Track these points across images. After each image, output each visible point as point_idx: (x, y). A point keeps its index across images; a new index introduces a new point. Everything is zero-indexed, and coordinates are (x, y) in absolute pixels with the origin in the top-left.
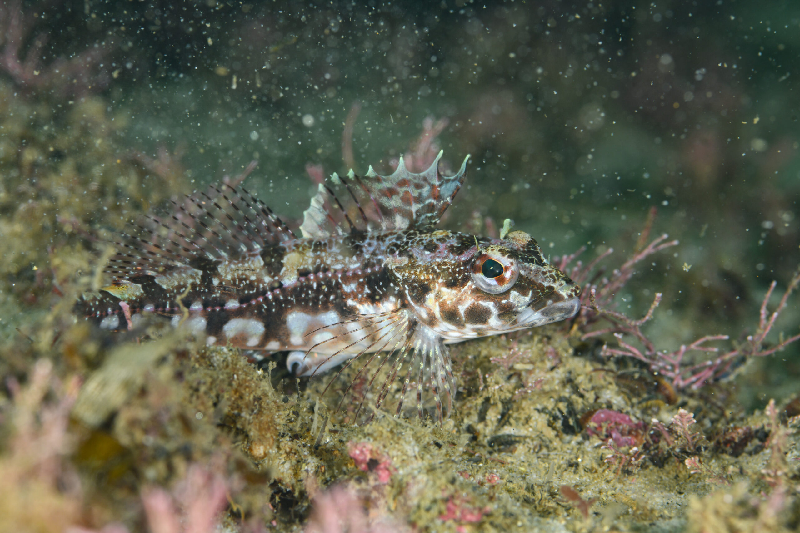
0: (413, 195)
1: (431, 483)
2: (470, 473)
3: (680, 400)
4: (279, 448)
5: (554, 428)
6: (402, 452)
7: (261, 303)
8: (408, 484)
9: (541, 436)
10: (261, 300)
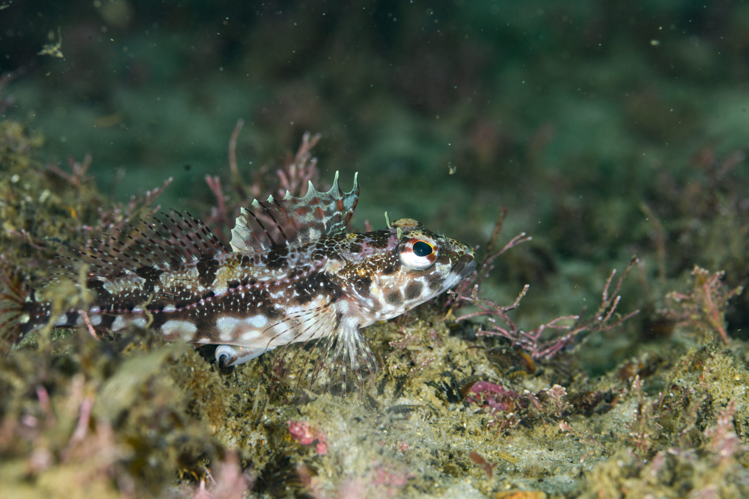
0: (323, 210)
1: (362, 454)
2: (384, 442)
3: (538, 369)
4: (226, 426)
5: (441, 398)
6: (334, 427)
7: (195, 308)
8: (343, 455)
9: (431, 404)
10: (195, 306)
